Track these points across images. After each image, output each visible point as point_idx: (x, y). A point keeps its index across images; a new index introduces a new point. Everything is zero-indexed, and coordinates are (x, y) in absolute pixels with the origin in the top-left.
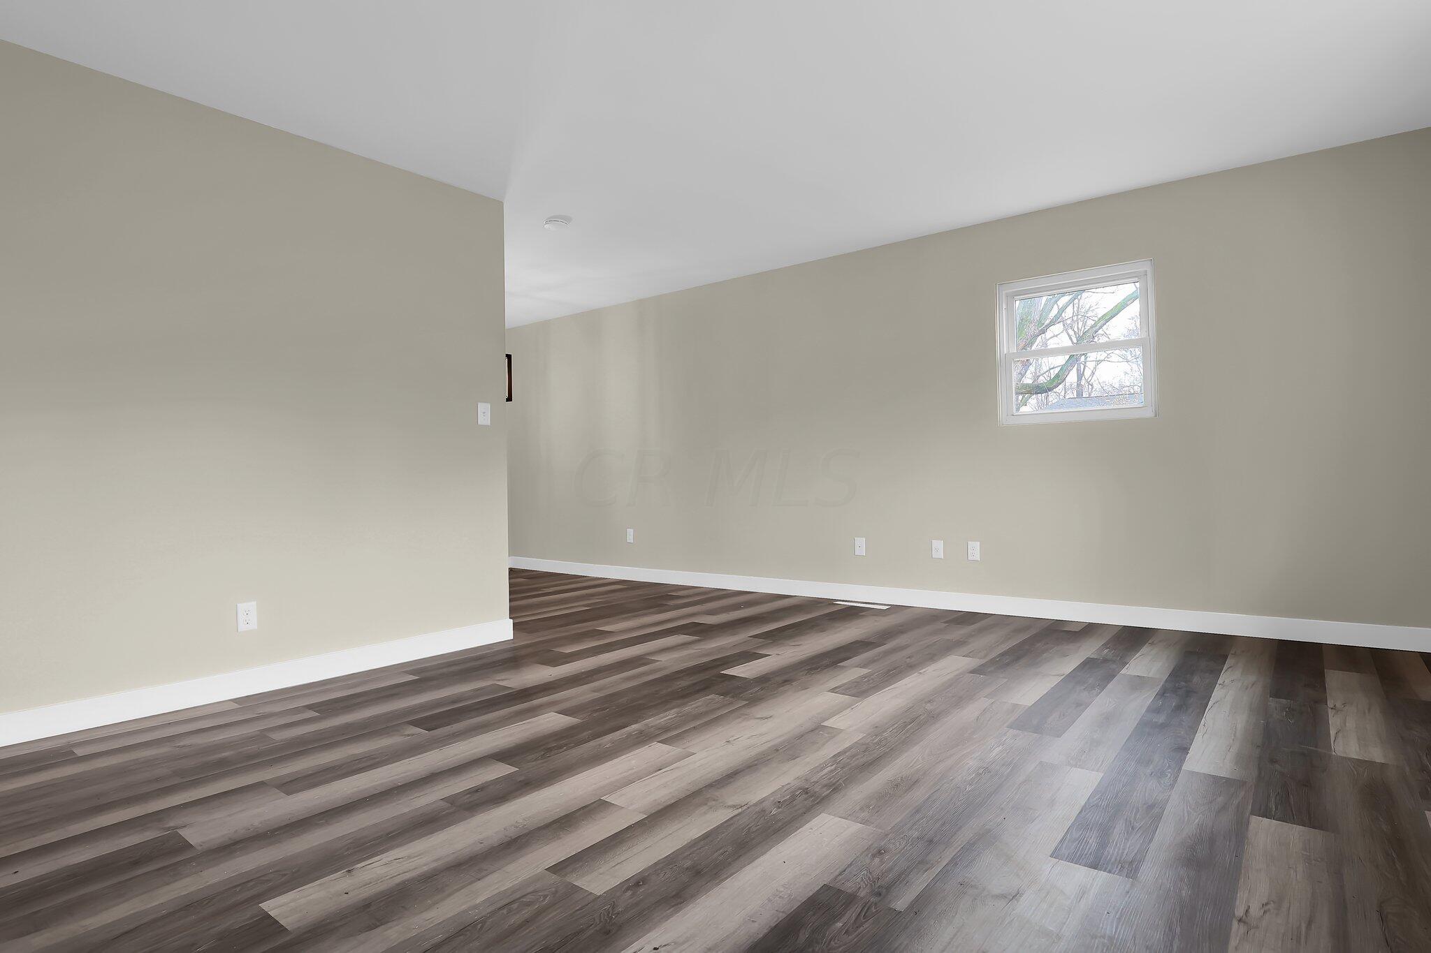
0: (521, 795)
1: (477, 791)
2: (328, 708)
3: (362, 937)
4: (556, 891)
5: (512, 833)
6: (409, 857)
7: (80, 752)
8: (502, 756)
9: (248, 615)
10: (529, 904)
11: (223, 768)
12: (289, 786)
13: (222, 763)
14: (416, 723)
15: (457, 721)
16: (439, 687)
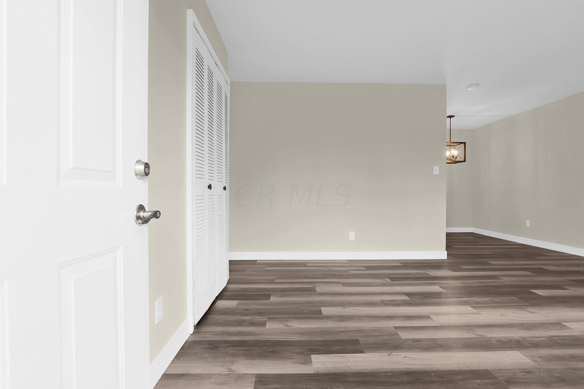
0: (404, 306)
1: (392, 301)
2: (368, 268)
3: (336, 322)
4: (391, 333)
5: (392, 315)
6: (360, 310)
7: (308, 265)
8: (407, 294)
9: (352, 236)
10: (381, 332)
11: (334, 276)
12: (345, 285)
13: (334, 275)
14: (389, 278)
15: (404, 281)
16: (405, 269)
